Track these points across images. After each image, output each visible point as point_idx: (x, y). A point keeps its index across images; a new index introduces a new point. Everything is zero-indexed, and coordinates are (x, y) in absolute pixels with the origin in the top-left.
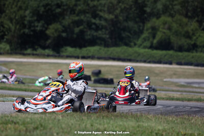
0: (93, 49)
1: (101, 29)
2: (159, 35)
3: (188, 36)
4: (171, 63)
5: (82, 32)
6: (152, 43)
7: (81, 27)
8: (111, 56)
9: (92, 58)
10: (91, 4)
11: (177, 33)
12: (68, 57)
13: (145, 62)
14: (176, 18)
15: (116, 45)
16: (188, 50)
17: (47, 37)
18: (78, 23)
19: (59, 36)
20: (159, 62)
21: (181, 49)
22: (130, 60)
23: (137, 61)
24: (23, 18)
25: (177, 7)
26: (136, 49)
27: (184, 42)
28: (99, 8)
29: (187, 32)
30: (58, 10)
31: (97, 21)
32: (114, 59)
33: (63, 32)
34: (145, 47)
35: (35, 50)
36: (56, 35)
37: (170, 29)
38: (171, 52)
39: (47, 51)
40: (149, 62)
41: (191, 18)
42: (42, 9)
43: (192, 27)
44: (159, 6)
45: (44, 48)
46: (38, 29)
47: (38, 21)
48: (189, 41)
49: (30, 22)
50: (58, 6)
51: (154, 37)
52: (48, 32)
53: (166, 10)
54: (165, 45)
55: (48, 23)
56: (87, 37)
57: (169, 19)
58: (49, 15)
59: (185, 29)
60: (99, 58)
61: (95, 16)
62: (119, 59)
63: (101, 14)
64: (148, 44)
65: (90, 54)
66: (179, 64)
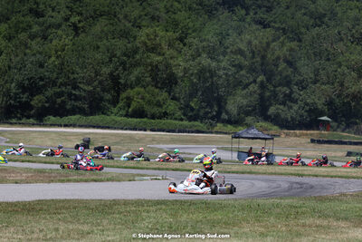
0: (74, 118)
1: (80, 100)
2: (134, 105)
3: (159, 105)
4: (145, 130)
5: (63, 102)
6: (127, 112)
7: (63, 98)
8: (91, 124)
9: (74, 126)
10: (72, 77)
11: (149, 102)
12: (52, 125)
13: (122, 129)
14: (147, 89)
15: (92, 114)
16: (160, 118)
17: (31, 107)
18: (60, 95)
19: (43, 106)
20: (135, 129)
21: (153, 117)
22: (108, 128)
23: (115, 129)
24: (9, 90)
25: (149, 79)
26: (113, 117)
27: (156, 110)
28: (79, 80)
29: (158, 101)
30: (41, 83)
31: (77, 93)
32: (94, 127)
33: (46, 102)
34: (121, 116)
35: (20, 119)
36: (40, 105)
37: (143, 98)
38: (145, 120)
39: (32, 120)
40: (126, 129)
41: (160, 88)
42: (27, 82)
43: (163, 97)
44: (133, 78)
45: (28, 117)
46: (24, 100)
47: (23, 93)
48: (160, 109)
49: (16, 94)
50: (41, 79)
51: (129, 107)
52: (32, 103)
53: (138, 81)
54: (139, 114)
55: (32, 95)
56: (68, 107)
57: (142, 90)
58: (32, 88)
59: (157, 99)
60: (81, 126)
61: (75, 87)
62: (98, 127)
63: (81, 86)
64: (123, 112)
65: (72, 122)
66: (152, 130)
